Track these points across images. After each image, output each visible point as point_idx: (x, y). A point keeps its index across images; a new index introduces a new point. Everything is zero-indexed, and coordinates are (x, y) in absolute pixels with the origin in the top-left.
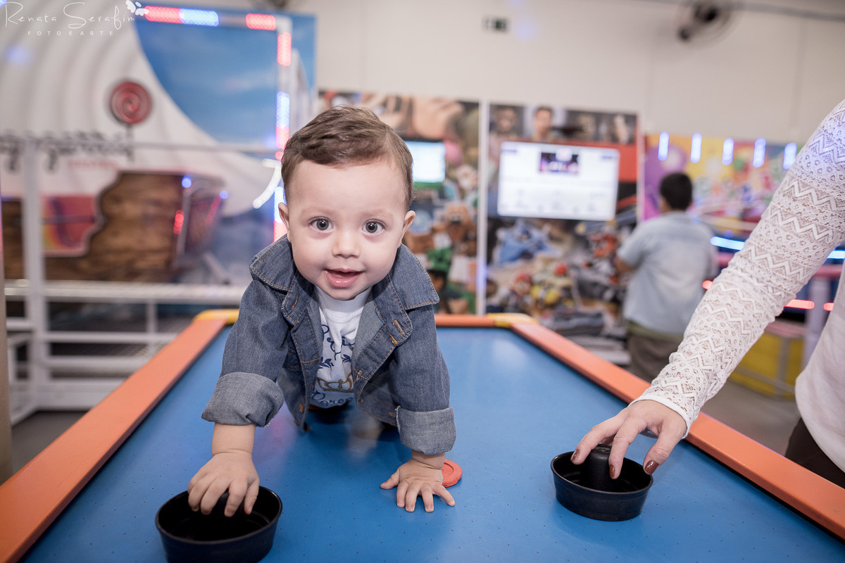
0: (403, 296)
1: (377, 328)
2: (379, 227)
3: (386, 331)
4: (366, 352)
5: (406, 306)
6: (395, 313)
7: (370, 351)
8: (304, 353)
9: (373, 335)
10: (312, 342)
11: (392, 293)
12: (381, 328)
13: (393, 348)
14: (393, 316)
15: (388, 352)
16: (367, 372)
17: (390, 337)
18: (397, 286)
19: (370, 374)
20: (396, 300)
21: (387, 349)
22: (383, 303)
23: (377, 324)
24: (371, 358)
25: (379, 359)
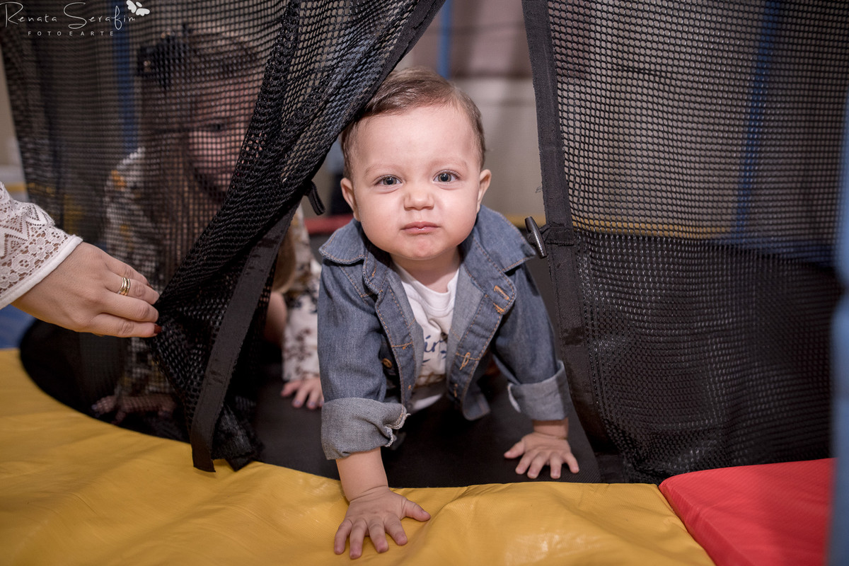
0: (497, 259)
1: (477, 299)
2: (453, 178)
3: (488, 301)
4: (470, 331)
5: (503, 268)
6: (493, 278)
7: (476, 328)
8: (394, 334)
9: (475, 308)
10: (402, 319)
11: (486, 258)
12: (483, 299)
13: (500, 317)
14: (492, 282)
15: (496, 324)
16: (476, 352)
17: (494, 306)
18: (489, 250)
19: (480, 352)
20: (490, 264)
21: (494, 320)
22: (478, 271)
23: (477, 294)
24: (478, 335)
25: (487, 334)
